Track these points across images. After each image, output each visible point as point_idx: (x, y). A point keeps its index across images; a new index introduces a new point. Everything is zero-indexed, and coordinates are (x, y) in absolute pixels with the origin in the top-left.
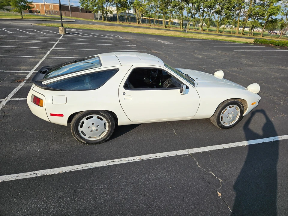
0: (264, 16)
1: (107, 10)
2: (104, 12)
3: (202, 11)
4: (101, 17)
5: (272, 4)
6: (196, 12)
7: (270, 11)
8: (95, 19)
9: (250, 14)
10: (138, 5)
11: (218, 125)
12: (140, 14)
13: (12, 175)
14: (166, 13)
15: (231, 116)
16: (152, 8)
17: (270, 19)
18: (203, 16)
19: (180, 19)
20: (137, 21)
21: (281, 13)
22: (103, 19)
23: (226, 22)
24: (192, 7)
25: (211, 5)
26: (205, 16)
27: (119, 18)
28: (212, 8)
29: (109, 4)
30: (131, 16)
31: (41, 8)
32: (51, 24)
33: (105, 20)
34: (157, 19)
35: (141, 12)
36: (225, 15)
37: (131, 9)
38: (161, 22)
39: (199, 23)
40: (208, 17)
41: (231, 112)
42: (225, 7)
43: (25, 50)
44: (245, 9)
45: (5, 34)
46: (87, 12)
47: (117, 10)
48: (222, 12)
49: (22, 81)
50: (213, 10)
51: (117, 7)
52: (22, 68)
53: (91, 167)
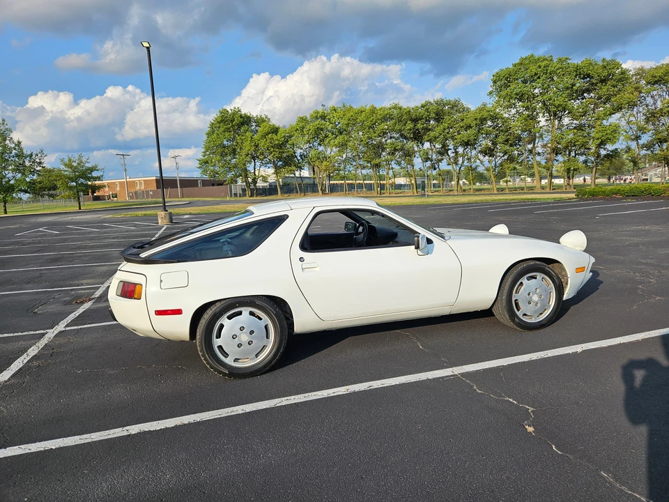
0: (588, 146)
1: (255, 175)
2: (250, 180)
3: (453, 155)
4: (244, 190)
5: (599, 123)
6: (440, 158)
7: (597, 136)
8: (231, 196)
9: (556, 147)
10: (319, 158)
11: (513, 321)
12: (324, 175)
13: (76, 437)
14: (378, 166)
15: (535, 298)
16: (347, 160)
17: (603, 152)
18: (456, 164)
19: (408, 175)
20: (320, 189)
21: (622, 138)
22: (248, 192)
23: (509, 167)
24: (432, 150)
25: (469, 141)
26: (460, 162)
27: (281, 189)
28: (473, 145)
29: (258, 164)
30: (306, 181)
31: (118, 189)
32: (140, 213)
33: (252, 196)
34: (361, 182)
35: (325, 170)
36: (503, 156)
37: (305, 168)
38: (370, 187)
39: (451, 180)
40: (468, 164)
41: (534, 290)
42: (500, 139)
43: (89, 255)
44: (543, 139)
45: (45, 236)
46: (213, 185)
47: (276, 173)
48: (496, 150)
49: (86, 301)
50: (475, 148)
51: (276, 167)
52: (85, 281)
53: (244, 412)
